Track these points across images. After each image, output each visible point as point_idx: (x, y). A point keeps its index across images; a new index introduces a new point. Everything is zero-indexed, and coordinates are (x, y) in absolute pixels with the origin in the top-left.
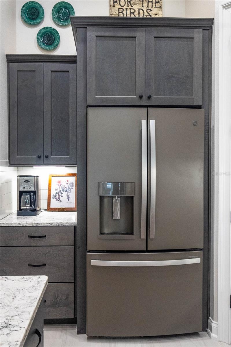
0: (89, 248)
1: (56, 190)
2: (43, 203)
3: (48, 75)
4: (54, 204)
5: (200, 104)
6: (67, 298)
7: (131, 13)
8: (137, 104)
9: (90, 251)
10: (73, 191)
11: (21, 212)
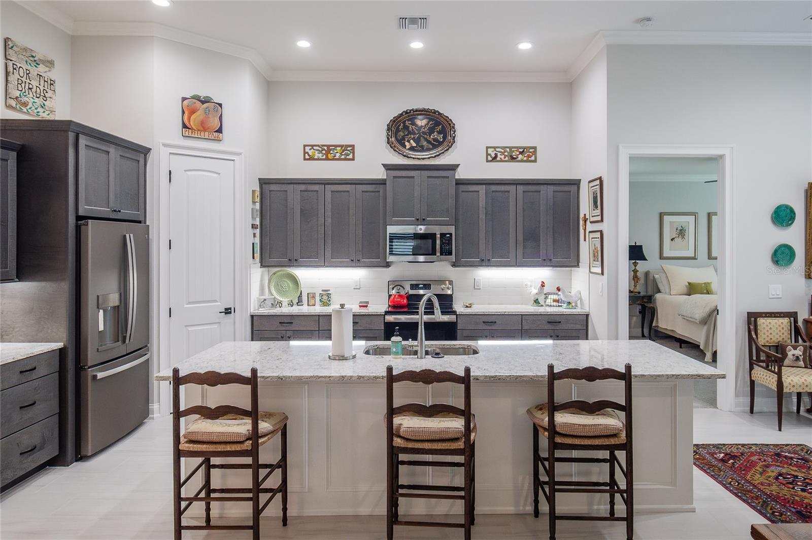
0: (91, 363)
5: (142, 219)
6: (52, 434)
7: (29, 88)
9: (95, 366)
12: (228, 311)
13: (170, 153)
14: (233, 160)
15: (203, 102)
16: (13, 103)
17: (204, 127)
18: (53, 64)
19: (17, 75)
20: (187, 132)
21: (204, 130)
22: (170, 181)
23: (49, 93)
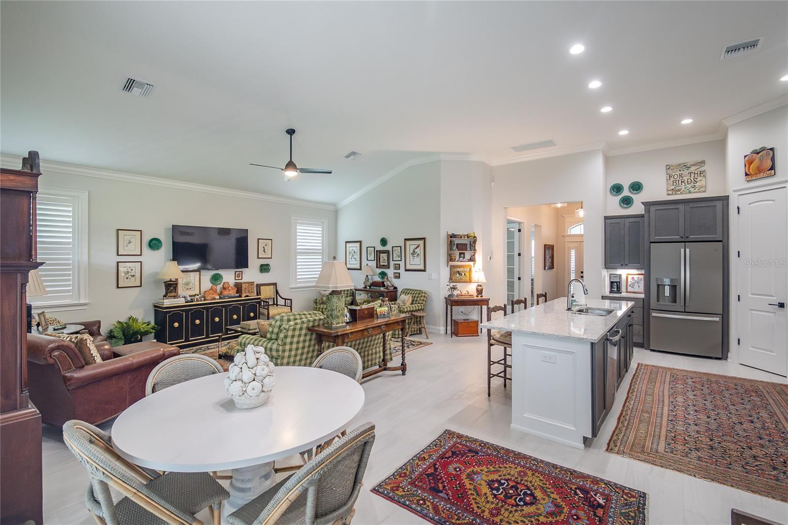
0: (651, 308)
1: (631, 282)
2: (623, 289)
3: (627, 225)
4: (630, 289)
5: (721, 239)
6: (638, 333)
7: (682, 182)
8: (679, 241)
9: (652, 310)
10: (643, 282)
11: (611, 292)
12: (782, 305)
13: (739, 195)
14: (785, 187)
15: (758, 153)
16: (671, 193)
17: (759, 170)
18: (703, 162)
19: (672, 179)
20: (749, 178)
21: (760, 172)
22: (739, 213)
23: (699, 178)
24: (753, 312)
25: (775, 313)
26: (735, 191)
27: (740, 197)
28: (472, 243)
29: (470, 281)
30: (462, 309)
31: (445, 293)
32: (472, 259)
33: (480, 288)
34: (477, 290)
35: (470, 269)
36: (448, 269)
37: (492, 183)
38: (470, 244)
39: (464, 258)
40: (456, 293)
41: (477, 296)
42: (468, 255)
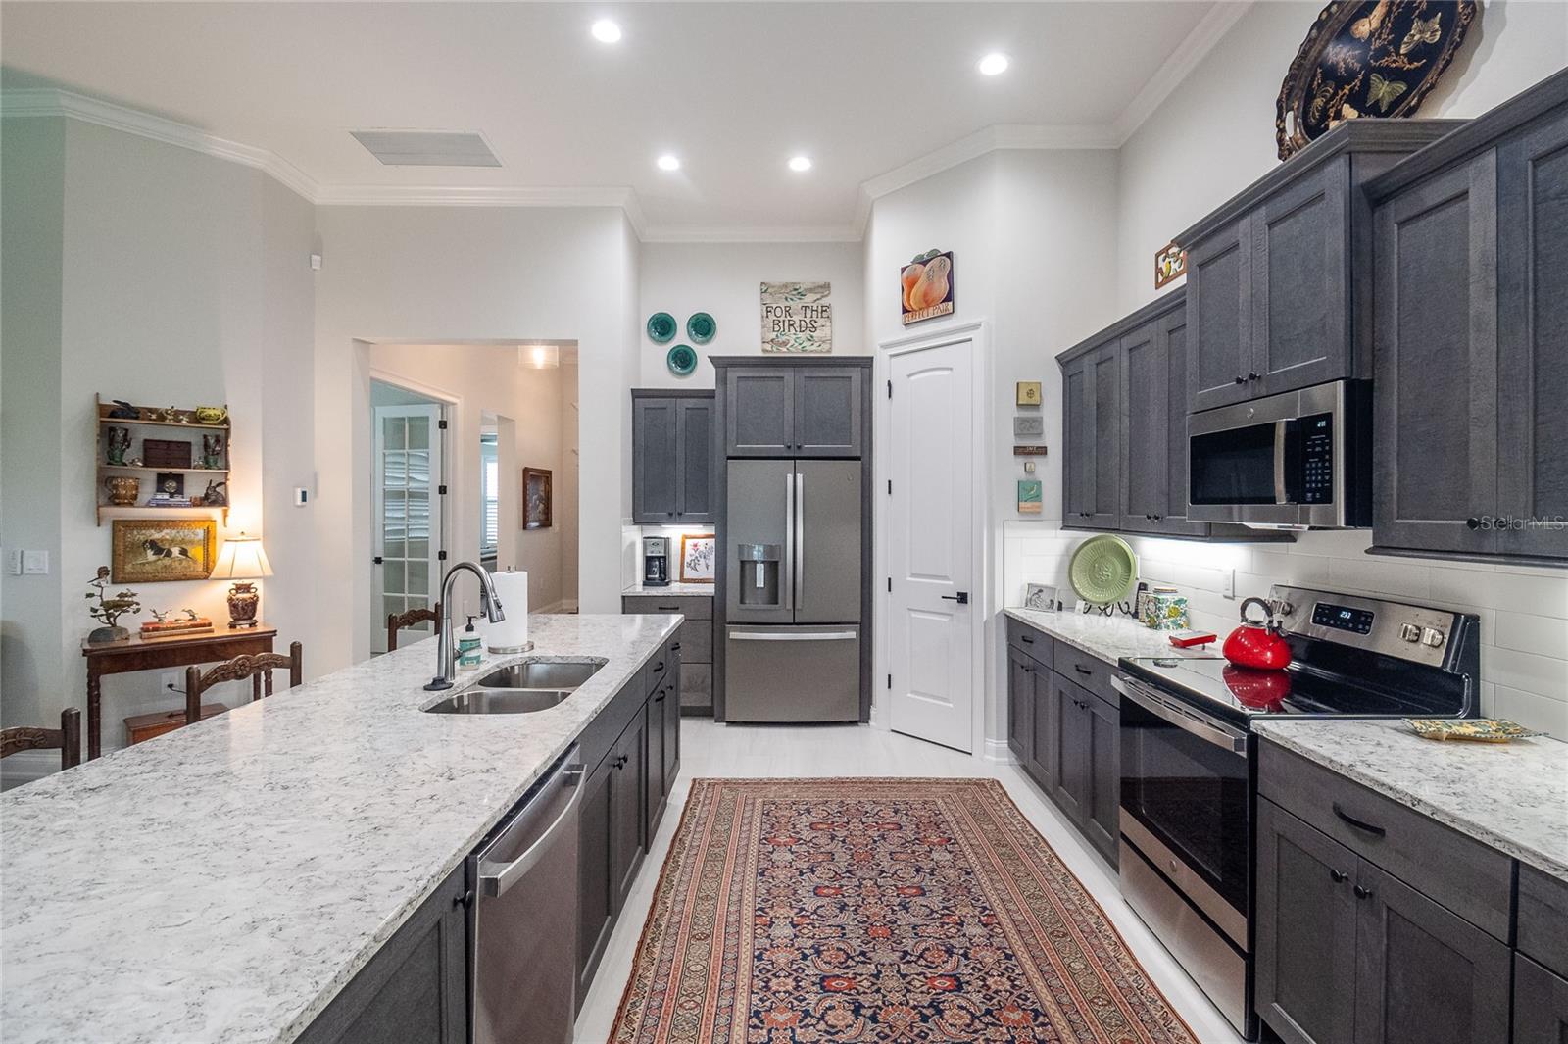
0: (728, 620)
1: (691, 555)
2: (675, 573)
3: (682, 414)
4: (689, 574)
5: (859, 454)
6: (702, 682)
7: (790, 325)
8: (786, 454)
9: (730, 624)
10: (713, 557)
11: (648, 582)
12: (963, 598)
13: (892, 356)
14: (970, 340)
15: (925, 263)
16: (768, 348)
17: (927, 301)
18: (827, 287)
19: (772, 317)
20: (910, 318)
21: (928, 306)
22: (890, 396)
23: (821, 322)
24: (914, 614)
25: (951, 615)
26: (885, 347)
27: (893, 359)
28: (212, 441)
29: (205, 574)
30: (170, 675)
31: (77, 625)
32: (214, 497)
33: (246, 596)
34: (233, 605)
35: (207, 532)
36: (103, 535)
37: (314, 257)
38: (206, 446)
39: (180, 491)
40: (124, 620)
41: (233, 626)
42: (196, 483)
